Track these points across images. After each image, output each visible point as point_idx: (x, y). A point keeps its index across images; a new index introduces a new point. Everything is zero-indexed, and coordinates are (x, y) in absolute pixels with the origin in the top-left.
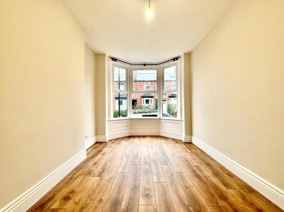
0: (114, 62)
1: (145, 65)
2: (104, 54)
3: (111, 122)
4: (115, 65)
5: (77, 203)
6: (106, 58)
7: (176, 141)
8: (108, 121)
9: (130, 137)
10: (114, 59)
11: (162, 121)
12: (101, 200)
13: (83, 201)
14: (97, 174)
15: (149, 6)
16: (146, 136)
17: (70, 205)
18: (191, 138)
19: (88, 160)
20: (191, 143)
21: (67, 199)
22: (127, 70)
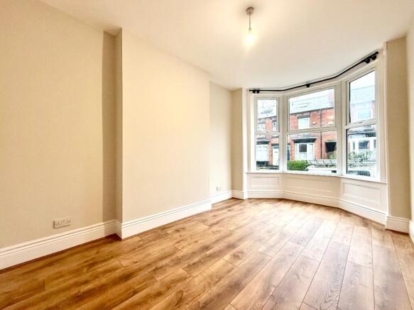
0: (256, 94)
1: (308, 85)
2: (241, 89)
3: (252, 175)
4: (259, 98)
5: (181, 236)
6: (244, 93)
7: (366, 222)
8: (247, 173)
9: (280, 200)
10: (256, 91)
11: (343, 180)
12: (196, 242)
13: (186, 237)
14: (209, 224)
15: (250, 29)
16: (310, 204)
17: (177, 235)
18: (408, 223)
19: (211, 211)
20: (407, 234)
21: (178, 231)
22: (278, 100)
